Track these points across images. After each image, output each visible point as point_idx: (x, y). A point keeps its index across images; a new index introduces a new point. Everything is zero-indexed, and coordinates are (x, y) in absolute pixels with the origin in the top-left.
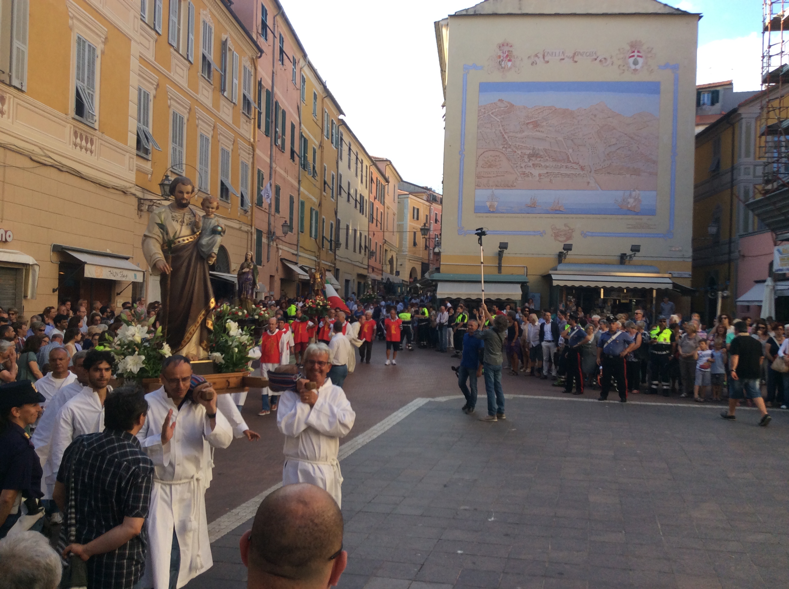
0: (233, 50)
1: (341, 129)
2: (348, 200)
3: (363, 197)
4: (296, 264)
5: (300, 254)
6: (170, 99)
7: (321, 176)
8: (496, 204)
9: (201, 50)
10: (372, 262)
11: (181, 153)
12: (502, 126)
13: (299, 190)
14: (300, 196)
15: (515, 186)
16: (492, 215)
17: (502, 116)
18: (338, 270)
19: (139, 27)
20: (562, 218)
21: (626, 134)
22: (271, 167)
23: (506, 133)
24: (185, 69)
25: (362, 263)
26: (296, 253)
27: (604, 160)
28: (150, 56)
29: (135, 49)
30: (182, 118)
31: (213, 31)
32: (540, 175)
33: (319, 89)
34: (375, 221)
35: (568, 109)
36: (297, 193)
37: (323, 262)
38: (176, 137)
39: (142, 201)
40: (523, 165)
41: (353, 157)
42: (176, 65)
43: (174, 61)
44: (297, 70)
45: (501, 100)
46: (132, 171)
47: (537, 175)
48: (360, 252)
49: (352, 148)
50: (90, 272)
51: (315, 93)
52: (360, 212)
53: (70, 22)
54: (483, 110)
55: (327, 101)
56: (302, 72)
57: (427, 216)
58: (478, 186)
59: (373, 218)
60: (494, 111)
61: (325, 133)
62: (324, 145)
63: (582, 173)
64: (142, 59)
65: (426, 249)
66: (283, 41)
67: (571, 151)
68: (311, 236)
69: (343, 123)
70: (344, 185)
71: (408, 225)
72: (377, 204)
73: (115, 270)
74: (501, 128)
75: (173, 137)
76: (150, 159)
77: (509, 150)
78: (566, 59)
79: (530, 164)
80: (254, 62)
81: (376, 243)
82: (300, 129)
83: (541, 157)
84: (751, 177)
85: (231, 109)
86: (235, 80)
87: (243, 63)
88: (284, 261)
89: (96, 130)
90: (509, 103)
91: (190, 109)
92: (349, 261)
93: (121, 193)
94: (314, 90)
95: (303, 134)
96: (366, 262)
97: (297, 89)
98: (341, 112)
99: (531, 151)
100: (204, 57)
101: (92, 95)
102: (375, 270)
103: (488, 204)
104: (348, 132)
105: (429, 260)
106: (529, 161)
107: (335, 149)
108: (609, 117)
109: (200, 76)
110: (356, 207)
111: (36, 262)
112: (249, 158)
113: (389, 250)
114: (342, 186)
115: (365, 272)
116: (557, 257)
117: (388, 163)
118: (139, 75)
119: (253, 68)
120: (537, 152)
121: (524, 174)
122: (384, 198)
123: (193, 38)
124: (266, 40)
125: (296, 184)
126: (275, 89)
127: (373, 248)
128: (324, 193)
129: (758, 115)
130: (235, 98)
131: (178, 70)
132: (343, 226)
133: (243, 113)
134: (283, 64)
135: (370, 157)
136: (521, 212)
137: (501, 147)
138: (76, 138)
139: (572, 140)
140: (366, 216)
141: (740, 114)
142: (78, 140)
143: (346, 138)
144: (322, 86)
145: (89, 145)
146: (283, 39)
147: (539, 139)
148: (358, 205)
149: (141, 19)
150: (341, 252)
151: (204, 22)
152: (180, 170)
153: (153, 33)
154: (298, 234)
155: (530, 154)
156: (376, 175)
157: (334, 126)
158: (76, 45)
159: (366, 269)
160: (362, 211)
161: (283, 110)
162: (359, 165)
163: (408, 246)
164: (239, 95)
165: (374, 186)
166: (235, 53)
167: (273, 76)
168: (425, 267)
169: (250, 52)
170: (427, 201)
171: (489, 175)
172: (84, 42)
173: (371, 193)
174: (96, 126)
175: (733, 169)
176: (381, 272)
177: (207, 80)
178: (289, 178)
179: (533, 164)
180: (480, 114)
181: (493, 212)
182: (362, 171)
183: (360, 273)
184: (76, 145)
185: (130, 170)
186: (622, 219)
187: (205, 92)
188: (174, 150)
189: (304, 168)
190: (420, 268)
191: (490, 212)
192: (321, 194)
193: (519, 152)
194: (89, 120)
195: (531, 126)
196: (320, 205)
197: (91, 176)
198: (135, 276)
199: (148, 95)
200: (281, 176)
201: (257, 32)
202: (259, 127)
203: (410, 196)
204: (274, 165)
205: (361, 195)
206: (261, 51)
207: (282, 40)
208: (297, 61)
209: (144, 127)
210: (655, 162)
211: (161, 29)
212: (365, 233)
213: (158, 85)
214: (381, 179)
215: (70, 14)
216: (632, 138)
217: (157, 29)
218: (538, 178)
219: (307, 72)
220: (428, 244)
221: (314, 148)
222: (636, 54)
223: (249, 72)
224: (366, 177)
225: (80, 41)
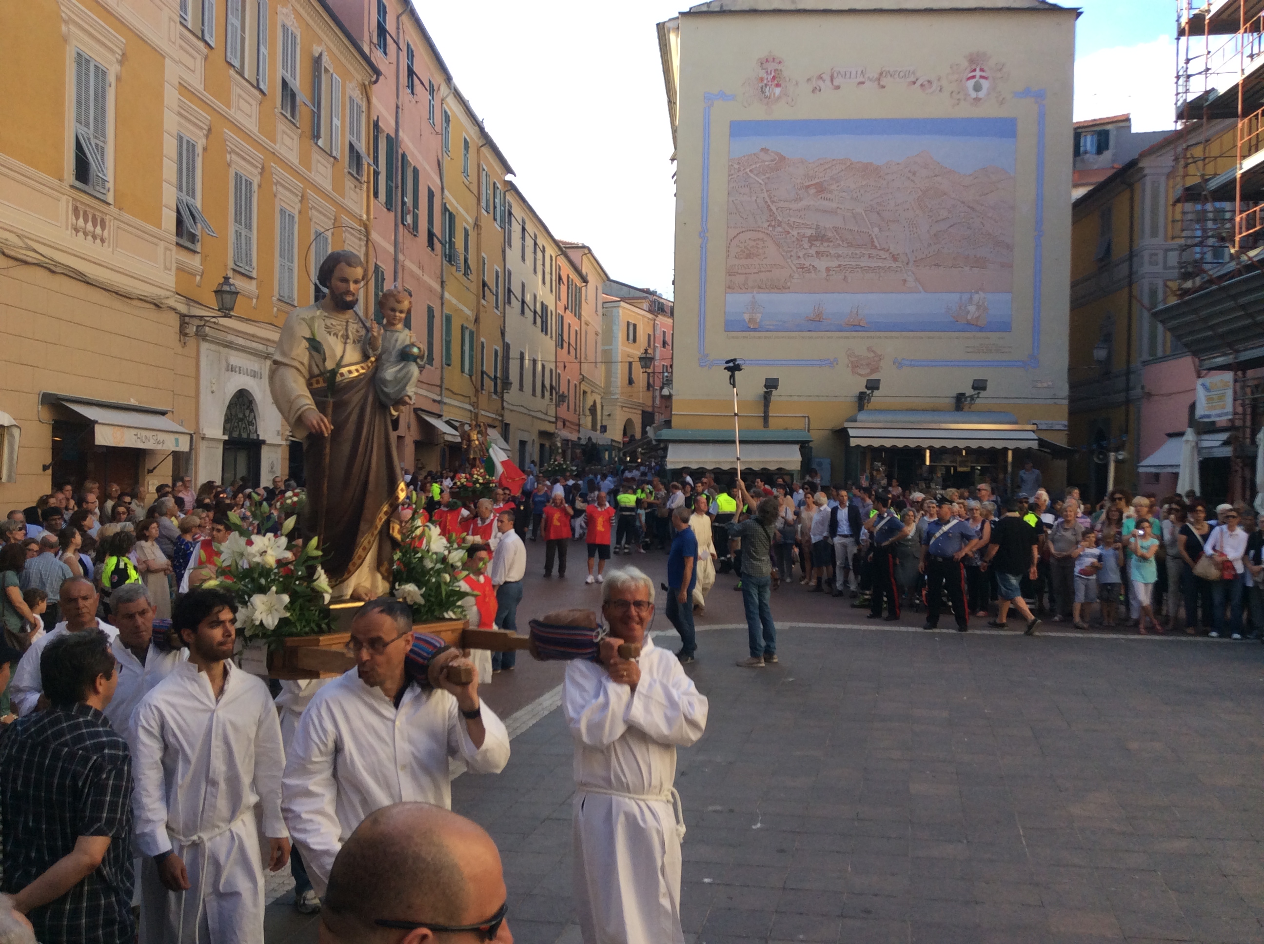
0: (331, 71)
1: (509, 197)
2: (523, 312)
3: (547, 307)
4: (439, 416)
5: (446, 400)
6: (230, 153)
7: (478, 275)
8: (758, 317)
9: (280, 72)
10: (563, 412)
11: (249, 240)
12: (767, 191)
13: (442, 298)
14: (444, 306)
15: (789, 288)
16: (752, 334)
17: (767, 175)
18: (507, 425)
19: (178, 36)
20: (863, 338)
21: (963, 203)
22: (396, 261)
23: (773, 202)
24: (254, 103)
25: (546, 414)
26: (438, 398)
27: (929, 245)
28: (196, 82)
29: (172, 72)
30: (251, 183)
31: (298, 40)
32: (828, 269)
33: (472, 133)
34: (566, 345)
35: (871, 164)
36: (439, 302)
37: (483, 412)
38: (241, 214)
39: (187, 319)
40: (801, 254)
41: (529, 242)
42: (240, 96)
43: (236, 91)
44: (437, 103)
45: (765, 150)
46: (170, 270)
47: (823, 269)
48: (543, 396)
49: (527, 227)
50: (104, 437)
51: (465, 139)
52: (542, 331)
53: (64, 28)
54: (736, 166)
55: (486, 151)
56: (444, 105)
57: (649, 335)
58: (729, 287)
59: (562, 340)
60: (753, 167)
61: (483, 204)
62: (483, 224)
63: (894, 265)
64: (184, 88)
65: (648, 389)
66: (413, 56)
67: (876, 230)
68: (463, 371)
69: (511, 187)
70: (516, 289)
71: (620, 351)
72: (569, 318)
73: (144, 433)
74: (766, 195)
75: (236, 214)
76: (199, 250)
77: (779, 229)
78: (868, 84)
79: (812, 251)
80: (365, 90)
81: (569, 381)
82: (443, 199)
83: (829, 240)
84: (1159, 269)
85: (329, 166)
86: (335, 120)
87: (349, 91)
88: (419, 412)
89: (109, 204)
90: (777, 154)
91: (263, 168)
92: (526, 411)
93: (152, 306)
94: (464, 134)
95: (448, 205)
96: (552, 412)
97: (437, 133)
98: (509, 170)
99: (813, 232)
100: (284, 83)
101: (103, 148)
102: (567, 424)
103: (746, 317)
104: (521, 202)
105: (653, 406)
106: (811, 247)
107: (499, 229)
108: (936, 176)
109: (279, 115)
110: (535, 322)
111: (14, 423)
112: (360, 247)
113: (589, 391)
114: (512, 289)
115: (550, 428)
116: (856, 399)
117: (586, 251)
118: (180, 114)
119: (365, 99)
120: (823, 232)
121: (803, 268)
122: (580, 308)
123: (266, 53)
124: (386, 54)
125: (437, 287)
126: (401, 133)
127: (563, 389)
128: (483, 301)
129: (1171, 169)
130: (337, 150)
131: (242, 104)
132: (514, 354)
133: (349, 173)
134: (413, 93)
135: (556, 243)
136: (799, 328)
137: (766, 225)
138: (77, 218)
139: (878, 213)
140: (551, 337)
141: (1142, 169)
142: (81, 222)
143: (517, 212)
144: (477, 128)
145: (98, 230)
146: (412, 52)
147: (825, 211)
148: (539, 320)
149: (181, 23)
150: (512, 396)
151: (284, 26)
152: (247, 268)
153: (201, 45)
154: (442, 368)
155: (811, 236)
156: (566, 270)
157: (498, 192)
158: (74, 65)
159: (553, 422)
160: (544, 329)
161: (414, 168)
162: (539, 255)
163: (619, 384)
164: (343, 144)
165: (564, 288)
166: (334, 75)
167: (397, 113)
168: (648, 418)
169: (359, 74)
170: (650, 311)
171: (748, 271)
172: (87, 61)
173: (560, 300)
174: (110, 198)
175: (1131, 256)
176: (576, 428)
177: (290, 121)
178: (426, 278)
179: (817, 252)
180: (732, 172)
181: (755, 330)
182: (544, 265)
183: (543, 429)
184: (76, 230)
185: (166, 268)
186: (957, 338)
187: (288, 141)
188: (238, 235)
189: (450, 261)
190: (640, 421)
191: (749, 329)
192: (478, 302)
193: (795, 233)
194: (97, 188)
195: (812, 191)
196: (477, 320)
197: (102, 280)
198: (177, 440)
199: (194, 146)
200: (412, 275)
201: (371, 42)
202: (376, 195)
203: (622, 304)
204: (401, 257)
205: (542, 303)
206: (378, 73)
207: (411, 54)
208: (435, 88)
209: (188, 198)
210: (1009, 247)
211: (214, 39)
212: (550, 366)
213: (210, 130)
214: (574, 276)
215: (63, 15)
216: (972, 208)
217: (207, 38)
218: (825, 274)
219: (452, 105)
220: (651, 381)
221: (465, 229)
222: (978, 73)
223: (359, 107)
224: (551, 274)
225: (82, 61)
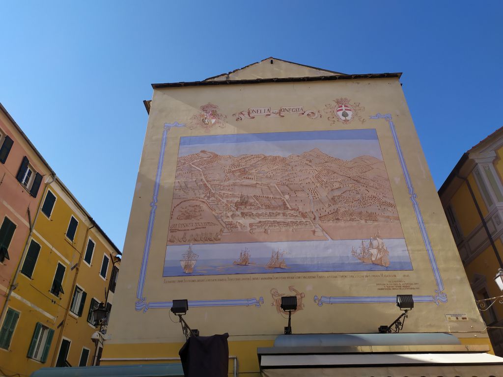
8: (193, 263)
15: (219, 240)
16: (187, 278)
17: (205, 166)
20: (284, 278)
21: (349, 177)
23: (208, 181)
27: (330, 206)
32: (251, 225)
33: (82, 219)
35: (279, 157)
40: (229, 215)
47: (248, 226)
51: (73, 219)
54: (183, 161)
55: (94, 232)
58: (170, 241)
60: (195, 161)
63: (304, 220)
67: (287, 196)
74: (203, 177)
77: (213, 198)
78: (272, 115)
83: (251, 205)
94: (73, 216)
99: (239, 200)
103: (182, 264)
106: (237, 210)
108: (327, 162)
120: (246, 199)
129: (494, 158)
136: (228, 272)
139: (287, 186)
141: (473, 160)
147: (247, 186)
155: (237, 202)
171: (186, 228)
179: (243, 214)
180: (180, 165)
195: (238, 174)
196: (61, 325)
216: (357, 181)
219: (58, 192)
221: (60, 265)
222: (344, 108)
